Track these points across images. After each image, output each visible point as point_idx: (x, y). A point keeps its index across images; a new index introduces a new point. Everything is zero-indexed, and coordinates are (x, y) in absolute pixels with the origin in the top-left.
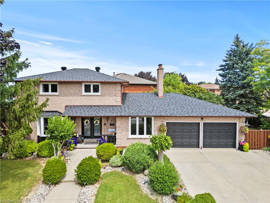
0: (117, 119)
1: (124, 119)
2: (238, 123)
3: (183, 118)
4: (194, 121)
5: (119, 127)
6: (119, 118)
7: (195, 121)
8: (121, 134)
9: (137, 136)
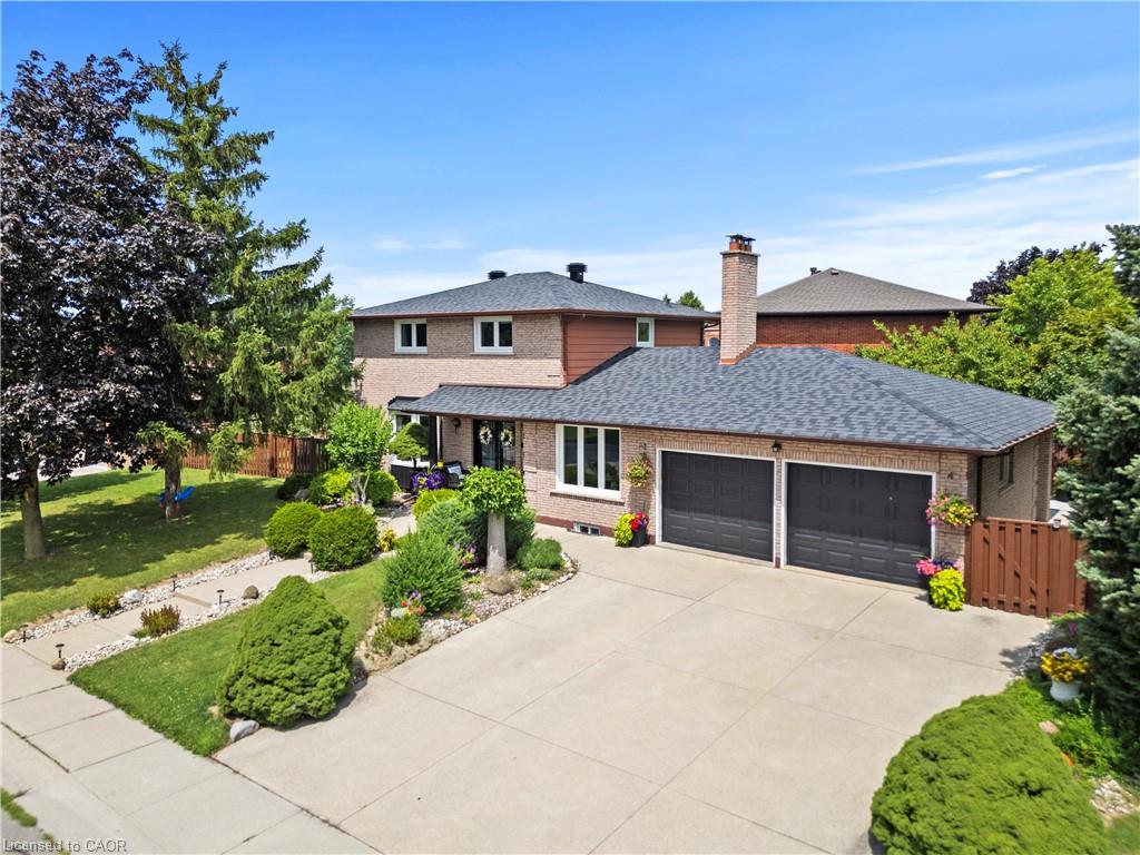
0: (527, 428)
1: (543, 430)
2: (934, 476)
3: (710, 437)
4: (747, 454)
5: (531, 454)
6: (528, 424)
7: (753, 454)
8: (535, 475)
9: (580, 489)
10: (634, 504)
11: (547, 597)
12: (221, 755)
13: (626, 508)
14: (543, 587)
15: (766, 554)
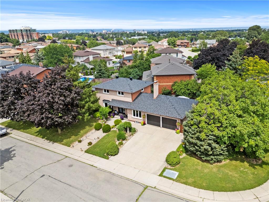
1: (130, 110)
2: (177, 120)
4: (157, 115)
5: (128, 113)
9: (136, 117)
10: (143, 120)
11: (135, 135)
12: (109, 159)
13: (142, 120)
14: (134, 134)
15: (160, 126)
